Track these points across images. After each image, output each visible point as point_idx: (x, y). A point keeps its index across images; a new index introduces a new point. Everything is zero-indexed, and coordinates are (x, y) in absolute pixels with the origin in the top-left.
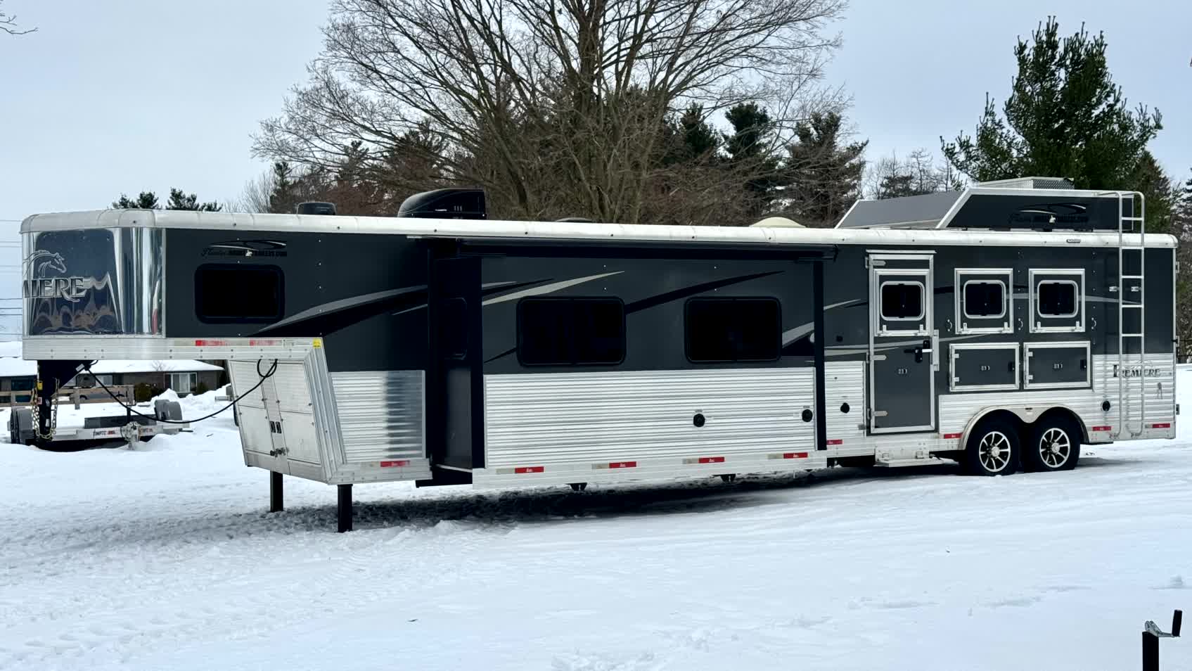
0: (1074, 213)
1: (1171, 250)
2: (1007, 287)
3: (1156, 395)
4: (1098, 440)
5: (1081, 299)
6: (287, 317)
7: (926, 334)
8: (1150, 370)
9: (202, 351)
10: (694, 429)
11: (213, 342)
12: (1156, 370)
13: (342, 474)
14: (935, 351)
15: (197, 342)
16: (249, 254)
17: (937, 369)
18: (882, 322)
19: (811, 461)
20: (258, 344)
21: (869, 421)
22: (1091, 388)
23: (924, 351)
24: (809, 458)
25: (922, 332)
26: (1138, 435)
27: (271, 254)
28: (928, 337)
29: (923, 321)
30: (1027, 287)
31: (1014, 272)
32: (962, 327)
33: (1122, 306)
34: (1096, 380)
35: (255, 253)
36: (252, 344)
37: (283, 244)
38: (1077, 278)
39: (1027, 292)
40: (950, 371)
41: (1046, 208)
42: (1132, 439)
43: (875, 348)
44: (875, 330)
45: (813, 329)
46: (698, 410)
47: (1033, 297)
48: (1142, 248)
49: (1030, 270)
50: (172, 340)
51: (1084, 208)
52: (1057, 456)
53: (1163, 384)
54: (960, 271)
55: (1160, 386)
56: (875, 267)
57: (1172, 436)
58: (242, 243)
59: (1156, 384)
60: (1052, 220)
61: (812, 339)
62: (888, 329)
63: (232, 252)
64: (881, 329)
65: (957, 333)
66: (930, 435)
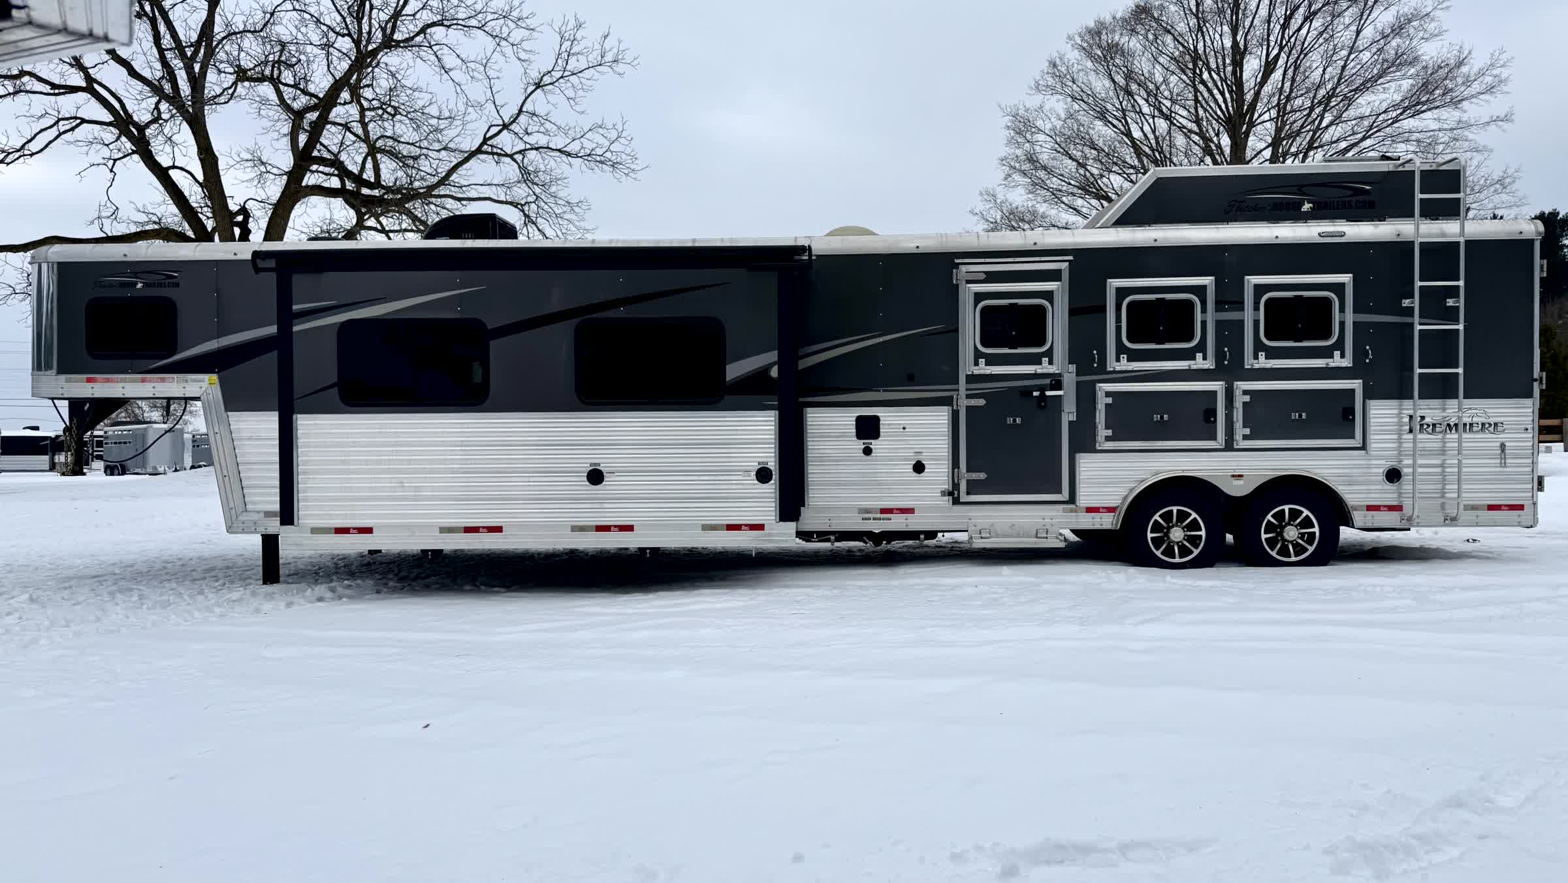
0: (1349, 196)
1: (1530, 242)
2: (1204, 303)
3: (1498, 461)
4: (1377, 525)
5: (1345, 317)
6: (179, 353)
7: (1052, 369)
8: (1483, 424)
9: (92, 388)
10: (589, 488)
11: (104, 379)
12: (1496, 424)
13: (243, 523)
14: (1068, 394)
15: (87, 378)
16: (139, 286)
17: (1073, 417)
18: (978, 355)
19: (770, 535)
20: (150, 381)
21: (956, 486)
22: (1364, 447)
23: (1048, 393)
24: (767, 531)
25: (1045, 368)
26: (1454, 519)
27: (160, 285)
28: (1060, 375)
29: (1049, 354)
30: (1243, 303)
31: (1218, 283)
32: (1118, 360)
33: (1418, 327)
34: (1372, 437)
35: (146, 285)
36: (143, 381)
37: (175, 274)
38: (1339, 288)
39: (1242, 309)
40: (1097, 421)
41: (1295, 189)
42: (1446, 525)
43: (967, 390)
44: (968, 366)
45: (776, 359)
46: (595, 464)
47: (1251, 316)
48: (1462, 240)
49: (1247, 277)
50: (63, 377)
51: (1368, 188)
52: (1296, 545)
53: (1507, 444)
54: (1115, 283)
55: (1503, 447)
56: (968, 282)
57: (1529, 524)
58: (132, 275)
59: (1498, 444)
60: (1307, 207)
61: (774, 372)
62: (987, 364)
63: (123, 285)
64: (976, 364)
65: (1109, 369)
66: (1061, 507)
